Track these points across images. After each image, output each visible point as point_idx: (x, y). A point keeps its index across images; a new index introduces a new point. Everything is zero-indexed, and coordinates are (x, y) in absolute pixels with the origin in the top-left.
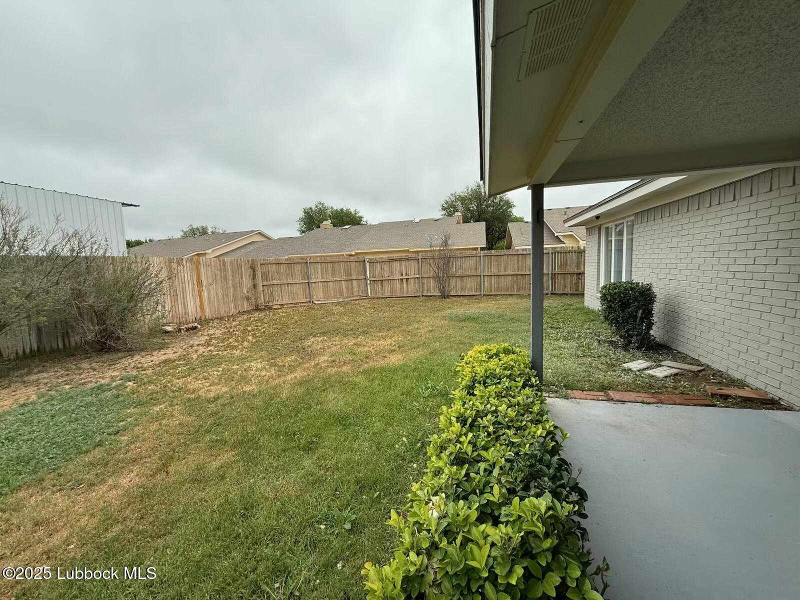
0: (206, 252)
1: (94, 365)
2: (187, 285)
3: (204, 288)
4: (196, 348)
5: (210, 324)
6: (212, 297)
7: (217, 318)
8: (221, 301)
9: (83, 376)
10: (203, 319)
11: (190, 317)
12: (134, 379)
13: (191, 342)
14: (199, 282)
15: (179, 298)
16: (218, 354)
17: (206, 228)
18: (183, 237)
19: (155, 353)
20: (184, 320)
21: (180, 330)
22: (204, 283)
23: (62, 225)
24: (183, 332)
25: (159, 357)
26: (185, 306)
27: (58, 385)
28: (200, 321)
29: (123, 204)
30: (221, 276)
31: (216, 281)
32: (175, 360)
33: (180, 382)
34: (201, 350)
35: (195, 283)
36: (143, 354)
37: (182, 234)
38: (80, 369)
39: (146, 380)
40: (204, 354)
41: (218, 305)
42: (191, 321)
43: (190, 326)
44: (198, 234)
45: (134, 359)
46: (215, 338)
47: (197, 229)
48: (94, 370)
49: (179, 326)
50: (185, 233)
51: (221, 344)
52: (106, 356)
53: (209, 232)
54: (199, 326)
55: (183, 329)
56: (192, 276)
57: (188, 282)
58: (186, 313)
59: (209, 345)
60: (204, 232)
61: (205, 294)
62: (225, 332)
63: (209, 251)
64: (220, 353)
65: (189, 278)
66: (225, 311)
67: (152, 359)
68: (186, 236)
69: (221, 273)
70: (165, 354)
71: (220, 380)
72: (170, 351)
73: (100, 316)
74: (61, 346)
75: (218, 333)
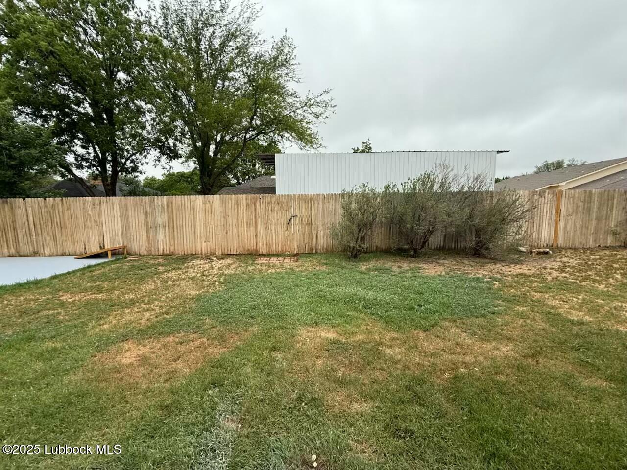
0: (560, 184)
1: (471, 263)
2: (545, 214)
3: (562, 218)
4: (548, 270)
5: (563, 253)
6: (569, 227)
7: (570, 248)
8: (578, 232)
9: (466, 268)
10: (555, 246)
11: (542, 243)
12: (499, 281)
13: (544, 265)
14: (558, 212)
15: (535, 226)
16: (575, 282)
17: (562, 162)
18: (536, 173)
19: (513, 266)
20: (536, 244)
21: (531, 252)
22: (563, 213)
23: (467, 172)
24: (534, 254)
25: (515, 269)
26: (539, 233)
27: (454, 270)
28: (551, 247)
29: (498, 152)
30: (584, 208)
31: (577, 213)
32: (530, 276)
33: (538, 295)
34: (555, 274)
35: (553, 213)
36: (504, 264)
37: (535, 170)
38: (463, 263)
39: (508, 284)
40: (559, 278)
41: (574, 236)
42: (542, 246)
43: (542, 250)
44: (552, 169)
45: (497, 266)
46: (569, 266)
47: (553, 164)
48: (472, 266)
49: (531, 249)
50: (538, 169)
51: (577, 274)
52: (478, 260)
53: (565, 165)
54: (551, 252)
55: (535, 252)
56: (551, 208)
57: (547, 212)
58: (539, 239)
59: (562, 271)
60: (559, 165)
61: (561, 224)
62: (582, 263)
63: (564, 184)
64: (578, 282)
65: (548, 209)
66: (581, 243)
67: (510, 269)
68: (539, 171)
69: (584, 205)
70: (520, 269)
71: (581, 307)
72: (524, 267)
73: (478, 232)
74: (453, 246)
75: (573, 262)
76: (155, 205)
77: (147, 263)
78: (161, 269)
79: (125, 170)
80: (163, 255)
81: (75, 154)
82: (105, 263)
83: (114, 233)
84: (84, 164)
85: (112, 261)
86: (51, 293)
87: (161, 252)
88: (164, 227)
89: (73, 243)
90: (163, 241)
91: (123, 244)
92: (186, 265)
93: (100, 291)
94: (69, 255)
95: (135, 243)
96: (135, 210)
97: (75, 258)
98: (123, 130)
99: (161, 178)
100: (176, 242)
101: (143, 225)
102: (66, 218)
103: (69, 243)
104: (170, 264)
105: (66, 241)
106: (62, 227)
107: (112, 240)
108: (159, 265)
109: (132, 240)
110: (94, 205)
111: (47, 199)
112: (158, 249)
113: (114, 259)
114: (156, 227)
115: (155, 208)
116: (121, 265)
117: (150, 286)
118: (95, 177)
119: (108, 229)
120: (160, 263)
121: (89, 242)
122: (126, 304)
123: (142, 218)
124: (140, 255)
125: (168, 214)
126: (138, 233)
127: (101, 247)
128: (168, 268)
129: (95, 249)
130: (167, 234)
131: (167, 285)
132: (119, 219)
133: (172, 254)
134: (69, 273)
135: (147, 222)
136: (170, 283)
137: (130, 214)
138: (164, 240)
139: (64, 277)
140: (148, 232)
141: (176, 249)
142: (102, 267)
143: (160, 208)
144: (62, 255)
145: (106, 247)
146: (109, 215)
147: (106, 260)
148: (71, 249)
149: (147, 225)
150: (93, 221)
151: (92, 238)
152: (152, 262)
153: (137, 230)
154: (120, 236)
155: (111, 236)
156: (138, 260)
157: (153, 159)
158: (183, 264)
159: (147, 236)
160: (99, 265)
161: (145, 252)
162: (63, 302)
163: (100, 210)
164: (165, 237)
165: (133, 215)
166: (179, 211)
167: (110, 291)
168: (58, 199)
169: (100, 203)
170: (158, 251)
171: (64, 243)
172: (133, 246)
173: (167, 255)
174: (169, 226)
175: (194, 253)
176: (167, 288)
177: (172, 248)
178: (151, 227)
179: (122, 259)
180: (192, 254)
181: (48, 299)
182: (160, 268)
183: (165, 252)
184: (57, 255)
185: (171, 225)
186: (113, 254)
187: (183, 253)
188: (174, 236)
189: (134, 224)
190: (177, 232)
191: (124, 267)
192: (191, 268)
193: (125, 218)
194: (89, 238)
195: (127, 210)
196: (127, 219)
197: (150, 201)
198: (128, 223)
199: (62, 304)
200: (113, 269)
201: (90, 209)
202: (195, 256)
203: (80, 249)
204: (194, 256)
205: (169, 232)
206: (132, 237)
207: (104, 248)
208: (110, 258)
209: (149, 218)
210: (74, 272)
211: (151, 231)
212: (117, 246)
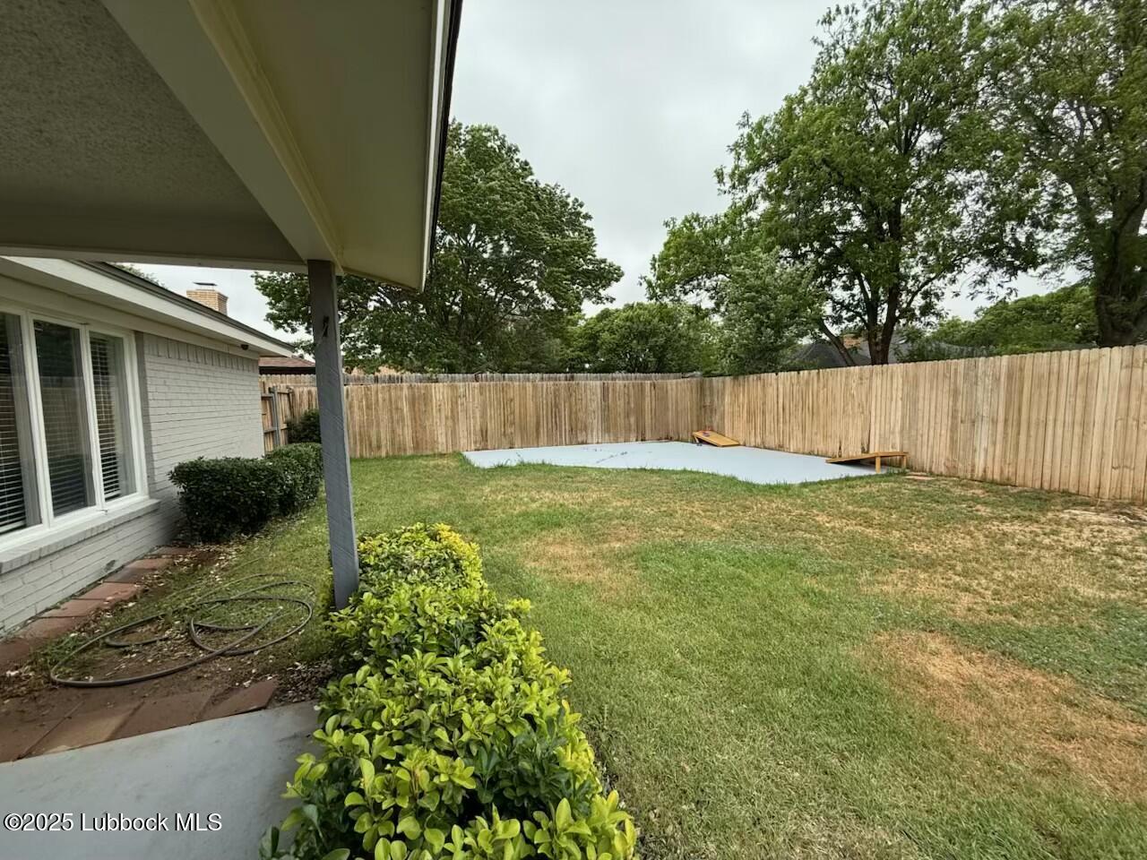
76: (976, 376)
77: (948, 491)
78: (984, 511)
79: (909, 313)
80: (983, 480)
81: (834, 302)
82: (870, 476)
83: (887, 427)
84: (844, 314)
85: (882, 476)
86: (803, 506)
87: (979, 473)
88: (994, 422)
89: (825, 437)
90: (986, 451)
91: (902, 449)
92: (1050, 515)
93: (868, 523)
94: (818, 455)
95: (925, 448)
96: (931, 388)
97: (827, 462)
98: (913, 239)
99: (973, 319)
100: (1022, 455)
101: (945, 417)
102: (821, 401)
103: (819, 437)
104: (1005, 505)
105: (816, 434)
106: (814, 413)
107: (884, 440)
108: (975, 499)
109: (919, 442)
110: (861, 379)
111: (801, 372)
112: (973, 466)
113: (884, 472)
114: (973, 422)
115: (976, 384)
116: (896, 485)
117: (961, 541)
118: (857, 334)
119: (878, 418)
120: (978, 498)
121: (846, 438)
122: (917, 560)
123: (946, 402)
124: (931, 473)
125: (1009, 392)
126: (932, 431)
127: (863, 451)
128: (999, 511)
129: (854, 452)
130: (999, 437)
131: (1001, 548)
132: (900, 403)
133: (1006, 483)
134: (821, 483)
135: (955, 411)
136: (1009, 546)
137: (921, 395)
138: (991, 450)
139: (815, 487)
140: (953, 429)
141: (1021, 472)
142: (867, 483)
143: (988, 381)
144: (810, 454)
145: (871, 451)
146: (884, 396)
147: (873, 473)
148: (821, 447)
149: (954, 417)
150: (856, 404)
151: (852, 433)
152: (958, 491)
153: (932, 424)
154: (898, 436)
155: (882, 432)
156: (929, 482)
157: (970, 281)
158: (1042, 510)
159: (952, 438)
160: (861, 478)
161: (943, 469)
162: (819, 526)
163: (870, 387)
164: (994, 444)
165: (927, 397)
166: (1039, 386)
167: (886, 527)
168: (814, 372)
169: (871, 376)
170: (973, 471)
171: (814, 438)
172: (919, 455)
173: (993, 482)
174: (1006, 421)
175: (1073, 491)
176: (1004, 556)
177: (1008, 471)
178: (962, 422)
179: (899, 474)
180: (1066, 493)
181: (801, 515)
182: (979, 507)
183: (989, 476)
184: (803, 453)
185: (1013, 415)
186: (883, 464)
187: (1037, 485)
188: (1018, 443)
189: (926, 415)
190: (1028, 436)
191: (904, 491)
192: (1069, 525)
193: (911, 401)
194: (847, 432)
195: (917, 386)
196: (915, 402)
197: (967, 368)
198: (916, 410)
199: (819, 529)
200: (885, 490)
201: (854, 385)
202: (1073, 498)
203: (833, 448)
204: (1071, 499)
205: (1005, 433)
206: (919, 437)
207: (868, 452)
208: (878, 470)
209: (959, 404)
210: (829, 482)
211: (961, 428)
212: (891, 450)
